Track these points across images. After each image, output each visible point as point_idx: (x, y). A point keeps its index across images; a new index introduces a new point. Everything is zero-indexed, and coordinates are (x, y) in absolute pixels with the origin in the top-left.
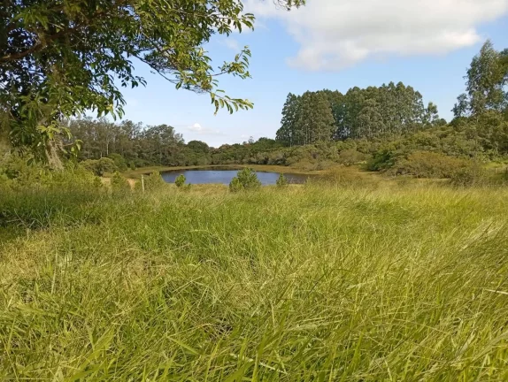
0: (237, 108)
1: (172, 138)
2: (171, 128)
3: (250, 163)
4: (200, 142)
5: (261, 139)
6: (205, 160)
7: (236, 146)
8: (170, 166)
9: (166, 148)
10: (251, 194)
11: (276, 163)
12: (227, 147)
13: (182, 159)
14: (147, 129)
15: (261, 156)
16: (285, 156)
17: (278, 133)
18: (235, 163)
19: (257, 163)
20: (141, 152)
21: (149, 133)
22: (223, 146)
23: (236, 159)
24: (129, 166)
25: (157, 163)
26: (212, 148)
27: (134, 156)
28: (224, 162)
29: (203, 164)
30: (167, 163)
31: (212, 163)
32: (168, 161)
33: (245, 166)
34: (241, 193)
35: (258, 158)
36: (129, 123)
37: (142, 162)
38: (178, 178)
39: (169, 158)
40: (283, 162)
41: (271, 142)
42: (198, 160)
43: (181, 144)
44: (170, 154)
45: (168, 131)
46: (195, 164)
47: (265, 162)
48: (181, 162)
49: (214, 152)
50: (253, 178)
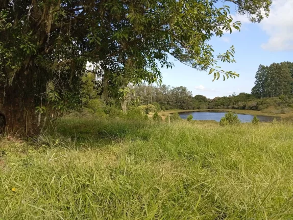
0: (228, 77)
1: (186, 94)
2: (185, 88)
3: (233, 108)
4: (201, 96)
5: (241, 94)
6: (204, 106)
7: (224, 98)
8: (184, 109)
9: (182, 99)
10: (234, 127)
11: (251, 108)
12: (219, 99)
13: (191, 105)
14: (172, 89)
15: (241, 104)
16: (258, 104)
17: (253, 89)
18: (223, 108)
19: (238, 109)
20: (169, 101)
21: (173, 91)
22: (216, 98)
23: (224, 105)
24: (162, 109)
25: (177, 107)
26: (209, 99)
27: (165, 104)
28: (216, 107)
29: (203, 108)
30: (182, 107)
31: (209, 108)
32: (183, 106)
33: (230, 110)
34: (227, 127)
35: (238, 105)
36: (164, 86)
37: (169, 107)
38: (188, 116)
39: (183, 105)
40: (256, 108)
41: (248, 96)
42: (200, 106)
43: (190, 97)
44: (184, 102)
46: (198, 108)
47: (244, 108)
48: (190, 107)
49: (210, 101)
50: (235, 118)
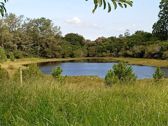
1: (50, 31)
2: (50, 21)
3: (126, 55)
4: (76, 35)
5: (137, 33)
6: (81, 52)
7: (112, 38)
8: (47, 57)
9: (45, 40)
10: (127, 88)
11: (152, 56)
12: (104, 40)
13: (59, 51)
14: (27, 22)
15: (137, 49)
16: (162, 49)
17: (154, 26)
18: (111, 56)
19: (132, 56)
20: (21, 44)
21: (28, 26)
22: (99, 38)
23: (111, 51)
24: (8, 57)
25: (35, 54)
26: (88, 41)
27: (14, 48)
28: (100, 55)
29: (79, 56)
30: (44, 55)
31: (88, 56)
32: (45, 53)
33: (121, 59)
34: (116, 88)
35: (134, 51)
36: (12, 16)
37: (20, 53)
38: (55, 69)
39: (46, 50)
40: (159, 56)
41: (148, 36)
42: (74, 52)
43: (58, 37)
44: (47, 46)
45: (46, 23)
46: (71, 56)
47: (141, 55)
48: (57, 54)
49: (90, 45)
50: (129, 71)
